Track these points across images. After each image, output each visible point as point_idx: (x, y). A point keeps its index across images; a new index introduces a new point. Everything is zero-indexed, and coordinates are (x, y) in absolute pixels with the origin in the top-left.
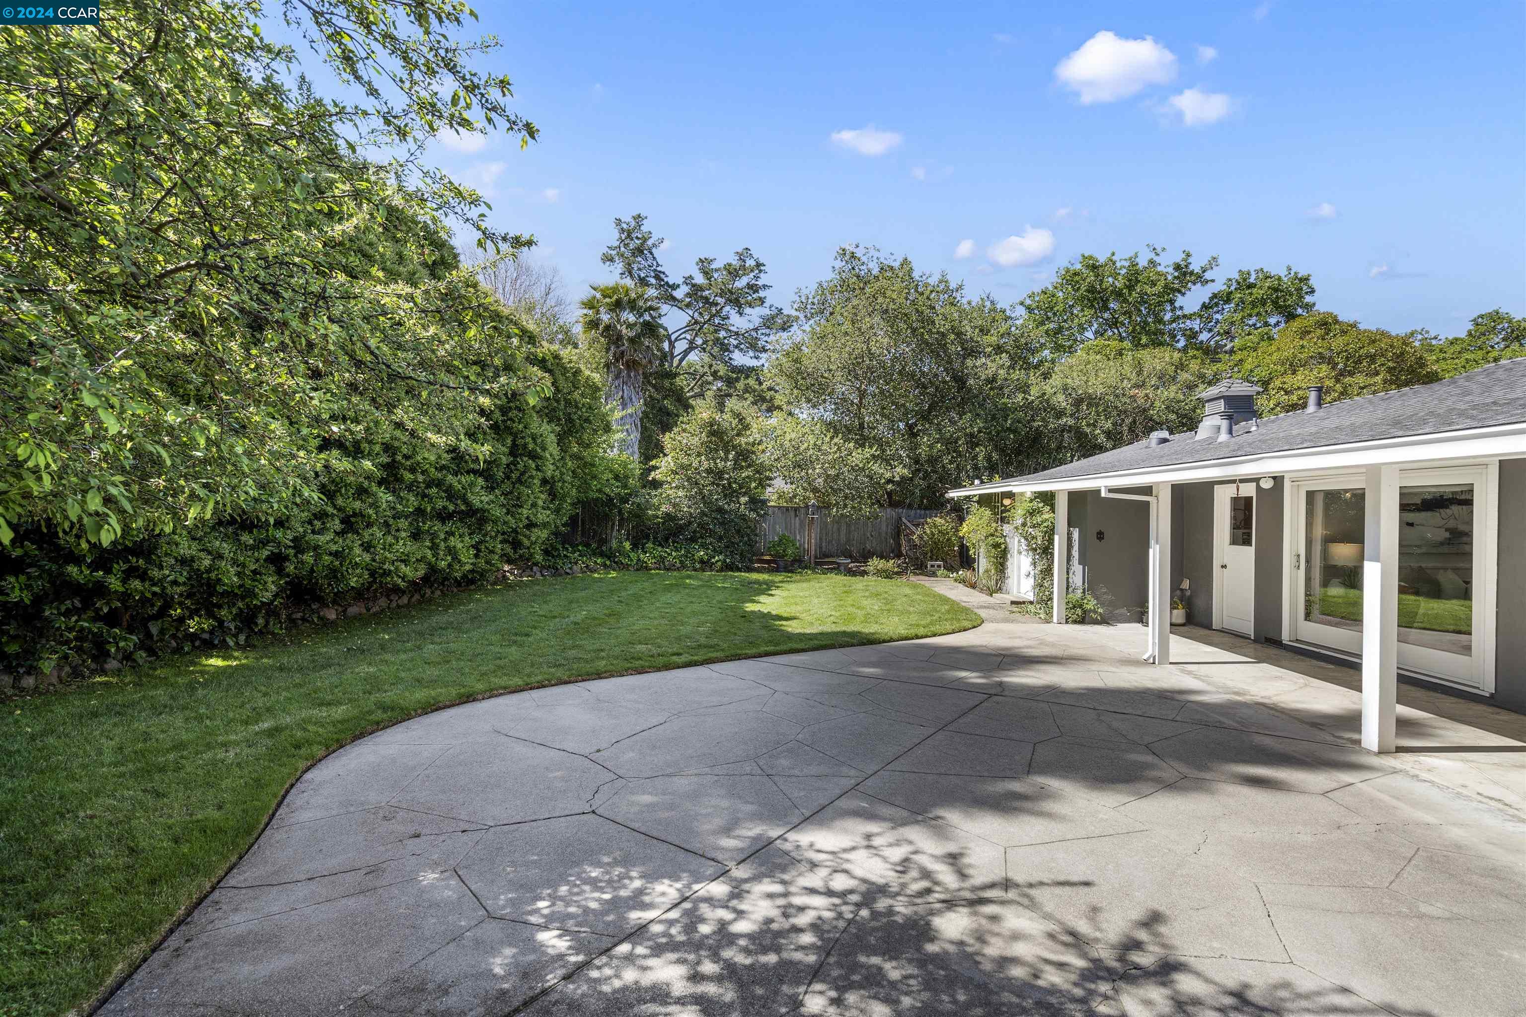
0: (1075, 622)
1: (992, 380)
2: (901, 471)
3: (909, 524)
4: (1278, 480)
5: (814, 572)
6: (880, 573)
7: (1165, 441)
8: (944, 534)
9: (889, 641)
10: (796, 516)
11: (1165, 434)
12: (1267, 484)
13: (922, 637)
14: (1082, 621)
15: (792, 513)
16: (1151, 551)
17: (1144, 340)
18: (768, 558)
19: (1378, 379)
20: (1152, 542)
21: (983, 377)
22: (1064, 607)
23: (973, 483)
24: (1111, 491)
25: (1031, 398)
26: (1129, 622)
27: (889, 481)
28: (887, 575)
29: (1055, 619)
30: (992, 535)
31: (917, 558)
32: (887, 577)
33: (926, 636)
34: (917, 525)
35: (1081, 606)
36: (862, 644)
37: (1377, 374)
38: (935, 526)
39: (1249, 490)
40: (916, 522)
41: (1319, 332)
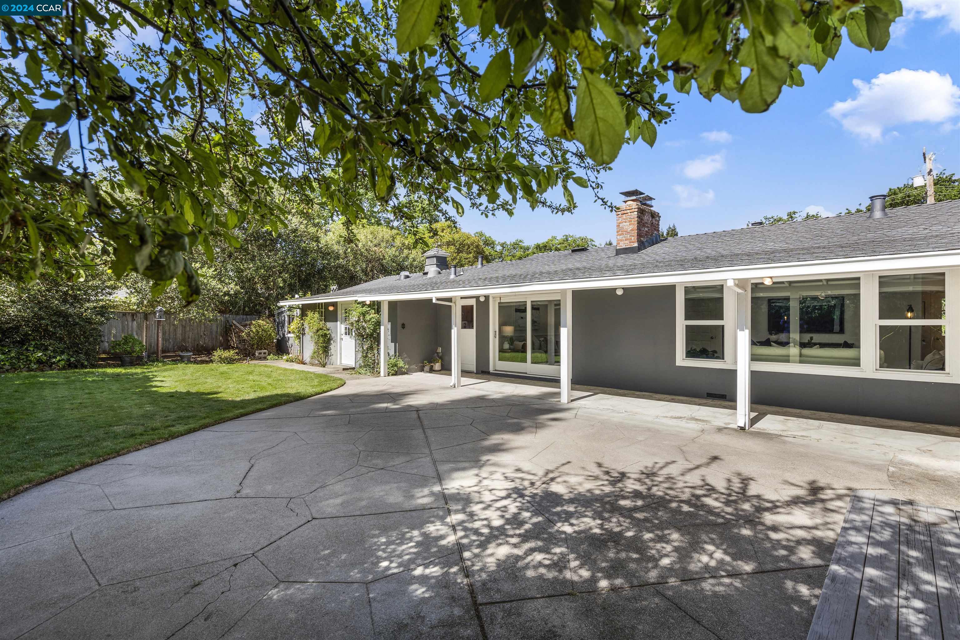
0: (393, 375)
1: (295, 231)
2: (233, 288)
3: (238, 325)
4: (487, 297)
5: (164, 364)
6: (223, 360)
7: (407, 277)
8: (265, 331)
9: (310, 397)
10: (133, 320)
11: (407, 273)
12: (482, 299)
13: (326, 392)
14: (396, 374)
15: (130, 319)
16: (453, 331)
17: (373, 221)
18: (104, 356)
19: (471, 255)
20: (453, 326)
21: (290, 228)
22: (387, 367)
23: (293, 297)
24: (438, 299)
25: (320, 246)
26: (417, 372)
27: (225, 294)
28: (230, 361)
29: (382, 374)
30: (321, 329)
31: (245, 349)
32: (229, 363)
33: (328, 391)
34: (245, 326)
35: (396, 365)
36: (297, 400)
37: (471, 253)
38: (260, 326)
39: (473, 302)
40: (243, 323)
41: (449, 230)
